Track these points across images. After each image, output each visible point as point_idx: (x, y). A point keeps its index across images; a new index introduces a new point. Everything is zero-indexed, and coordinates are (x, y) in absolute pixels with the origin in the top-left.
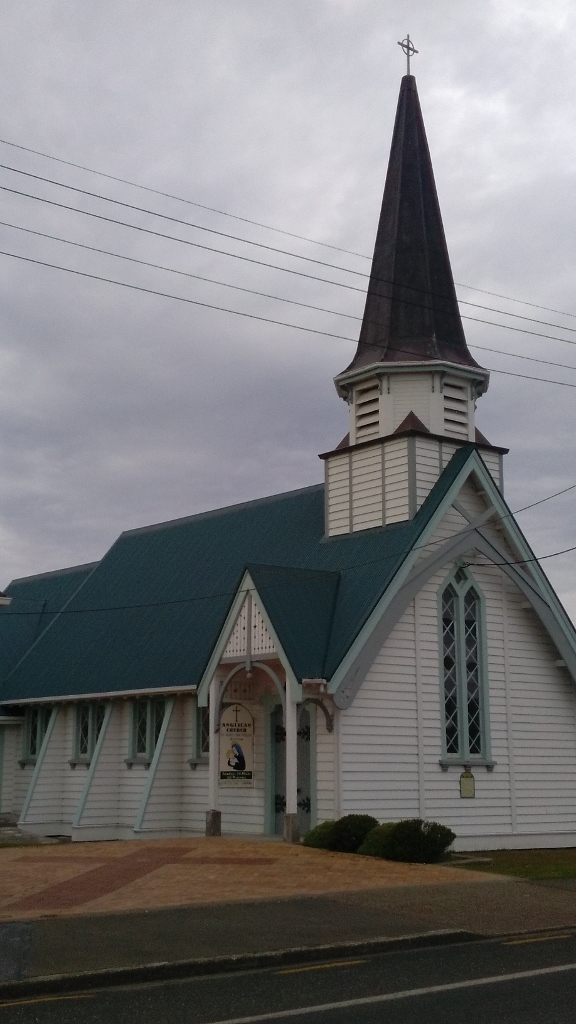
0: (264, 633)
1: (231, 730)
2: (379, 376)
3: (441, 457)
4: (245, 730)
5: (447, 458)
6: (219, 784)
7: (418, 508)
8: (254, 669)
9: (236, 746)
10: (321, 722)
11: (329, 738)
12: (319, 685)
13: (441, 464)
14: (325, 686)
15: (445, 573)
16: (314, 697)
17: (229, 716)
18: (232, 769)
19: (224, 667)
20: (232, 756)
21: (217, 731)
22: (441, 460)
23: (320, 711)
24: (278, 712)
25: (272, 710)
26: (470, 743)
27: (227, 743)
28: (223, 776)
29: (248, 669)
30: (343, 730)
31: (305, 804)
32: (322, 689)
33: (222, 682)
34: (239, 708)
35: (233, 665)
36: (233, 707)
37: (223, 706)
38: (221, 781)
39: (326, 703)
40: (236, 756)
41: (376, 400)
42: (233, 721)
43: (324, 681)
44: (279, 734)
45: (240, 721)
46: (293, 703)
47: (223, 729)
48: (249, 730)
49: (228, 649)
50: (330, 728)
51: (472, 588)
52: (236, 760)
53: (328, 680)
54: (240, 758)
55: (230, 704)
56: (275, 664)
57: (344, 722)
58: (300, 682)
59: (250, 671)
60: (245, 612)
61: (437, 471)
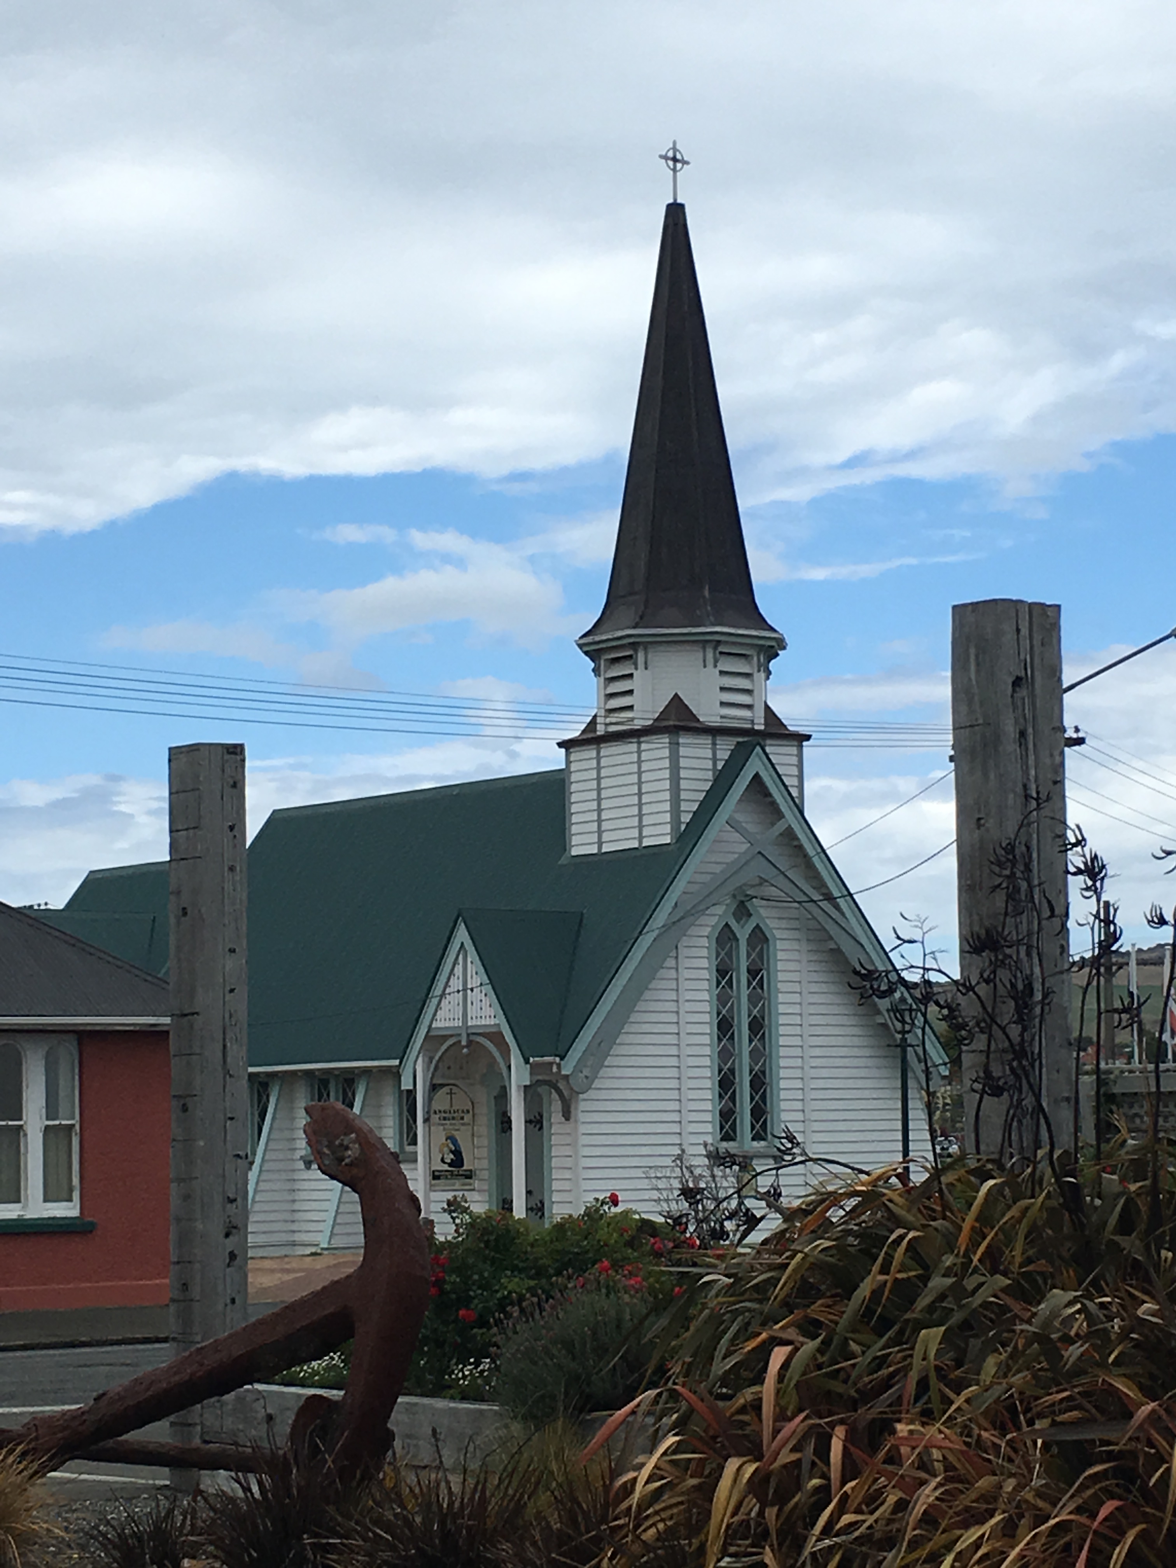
0: (483, 998)
1: (445, 1119)
2: (634, 646)
3: (714, 754)
4: (462, 1118)
5: (724, 755)
6: (431, 1185)
7: (683, 827)
8: (470, 1043)
9: (452, 1139)
10: (557, 1105)
11: (568, 1127)
12: (551, 1064)
13: (715, 764)
14: (559, 1066)
15: (719, 910)
16: (547, 1078)
17: (441, 1101)
18: (446, 1167)
19: (433, 1039)
20: (446, 1149)
21: (426, 1120)
22: (715, 760)
23: (555, 1095)
24: (503, 1096)
25: (495, 1093)
26: (753, 1127)
27: (440, 1136)
28: (436, 1175)
29: (464, 1043)
30: (582, 1117)
31: (537, 1209)
32: (555, 1069)
33: (431, 1059)
34: (455, 1089)
35: (445, 1038)
36: (446, 1089)
37: (434, 1088)
38: (433, 1182)
39: (561, 1085)
40: (452, 1152)
41: (631, 676)
42: (447, 1107)
43: (558, 1059)
44: (505, 1124)
45: (455, 1108)
46: (519, 1087)
47: (435, 1118)
48: (467, 1118)
49: (438, 1017)
50: (567, 1115)
51: (758, 926)
52: (452, 1156)
53: (562, 1058)
54: (457, 1153)
55: (443, 1086)
56: (496, 1037)
57: (583, 1106)
58: (527, 1061)
59: (467, 1046)
60: (459, 970)
61: (710, 775)
